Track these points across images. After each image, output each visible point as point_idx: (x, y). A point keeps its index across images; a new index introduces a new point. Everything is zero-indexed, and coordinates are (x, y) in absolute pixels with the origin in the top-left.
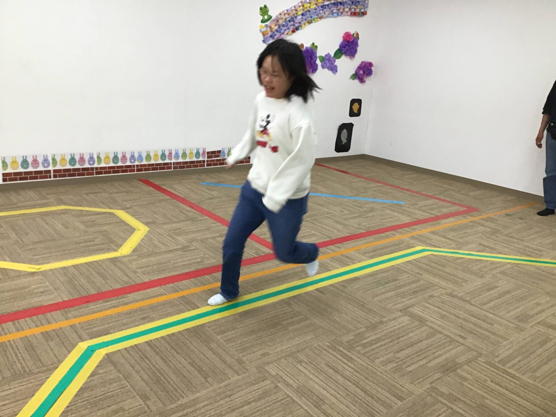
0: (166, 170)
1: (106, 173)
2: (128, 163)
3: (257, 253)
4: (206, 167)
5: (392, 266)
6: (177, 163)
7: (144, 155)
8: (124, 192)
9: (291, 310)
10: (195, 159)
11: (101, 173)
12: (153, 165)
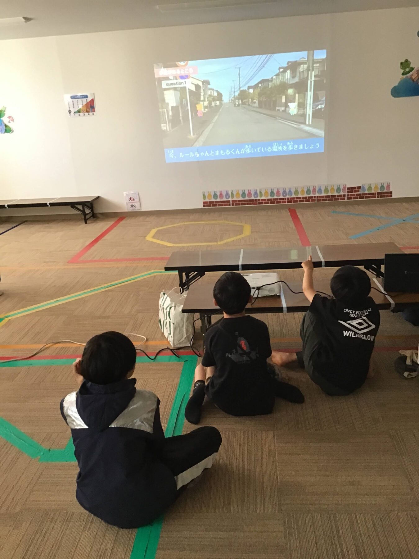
0: (310, 202)
1: (265, 203)
2: (281, 197)
4: (346, 200)
6: (320, 197)
7: (293, 191)
10: (336, 194)
11: (262, 203)
12: (300, 198)
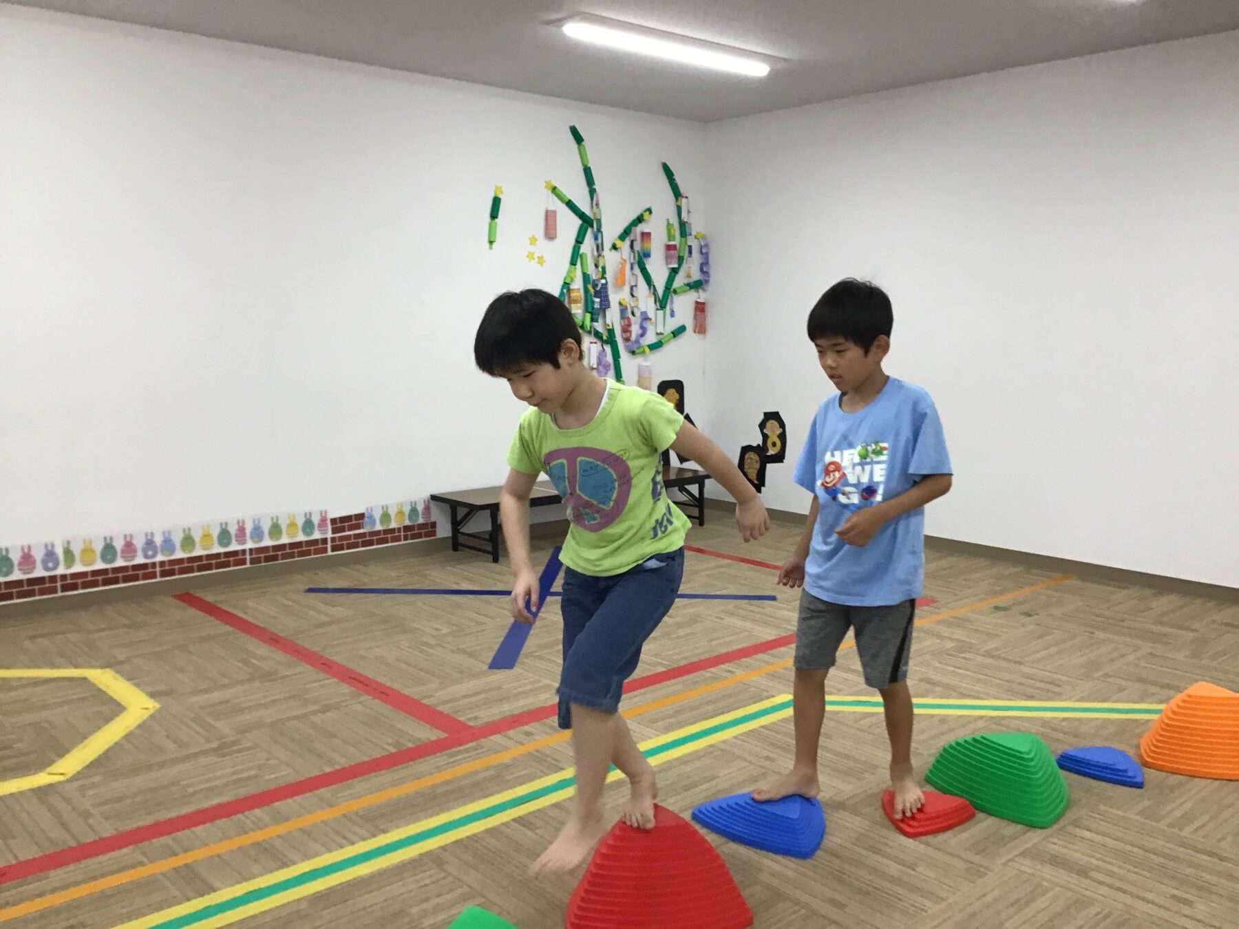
0: (232, 568)
1: (86, 585)
2: (140, 560)
3: (398, 742)
4: (330, 553)
5: (711, 746)
6: (259, 550)
7: (177, 539)
8: (125, 626)
9: (443, 874)
10: (301, 537)
11: (74, 587)
12: (199, 558)
